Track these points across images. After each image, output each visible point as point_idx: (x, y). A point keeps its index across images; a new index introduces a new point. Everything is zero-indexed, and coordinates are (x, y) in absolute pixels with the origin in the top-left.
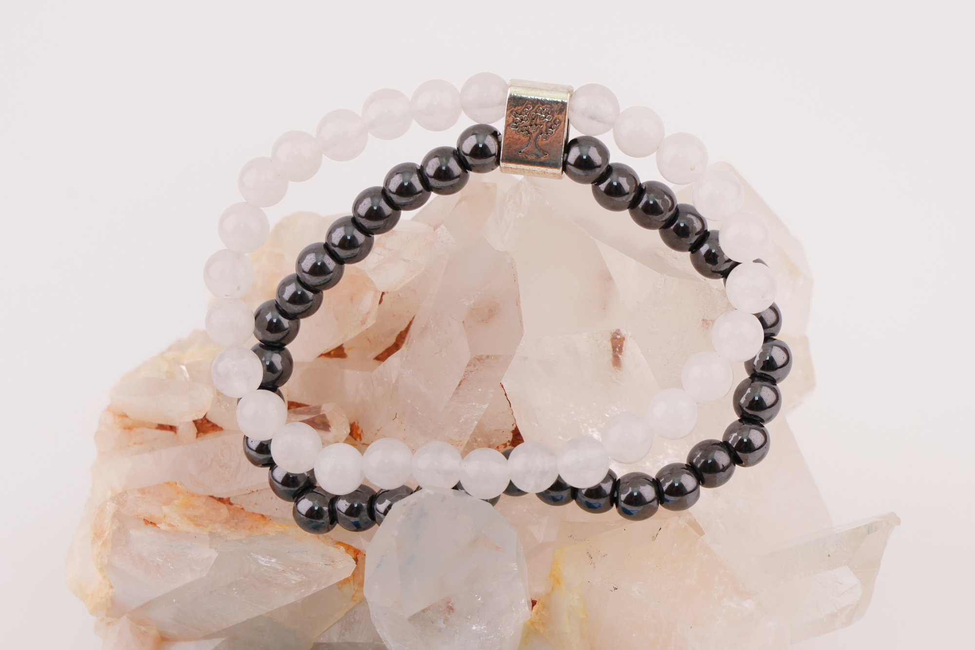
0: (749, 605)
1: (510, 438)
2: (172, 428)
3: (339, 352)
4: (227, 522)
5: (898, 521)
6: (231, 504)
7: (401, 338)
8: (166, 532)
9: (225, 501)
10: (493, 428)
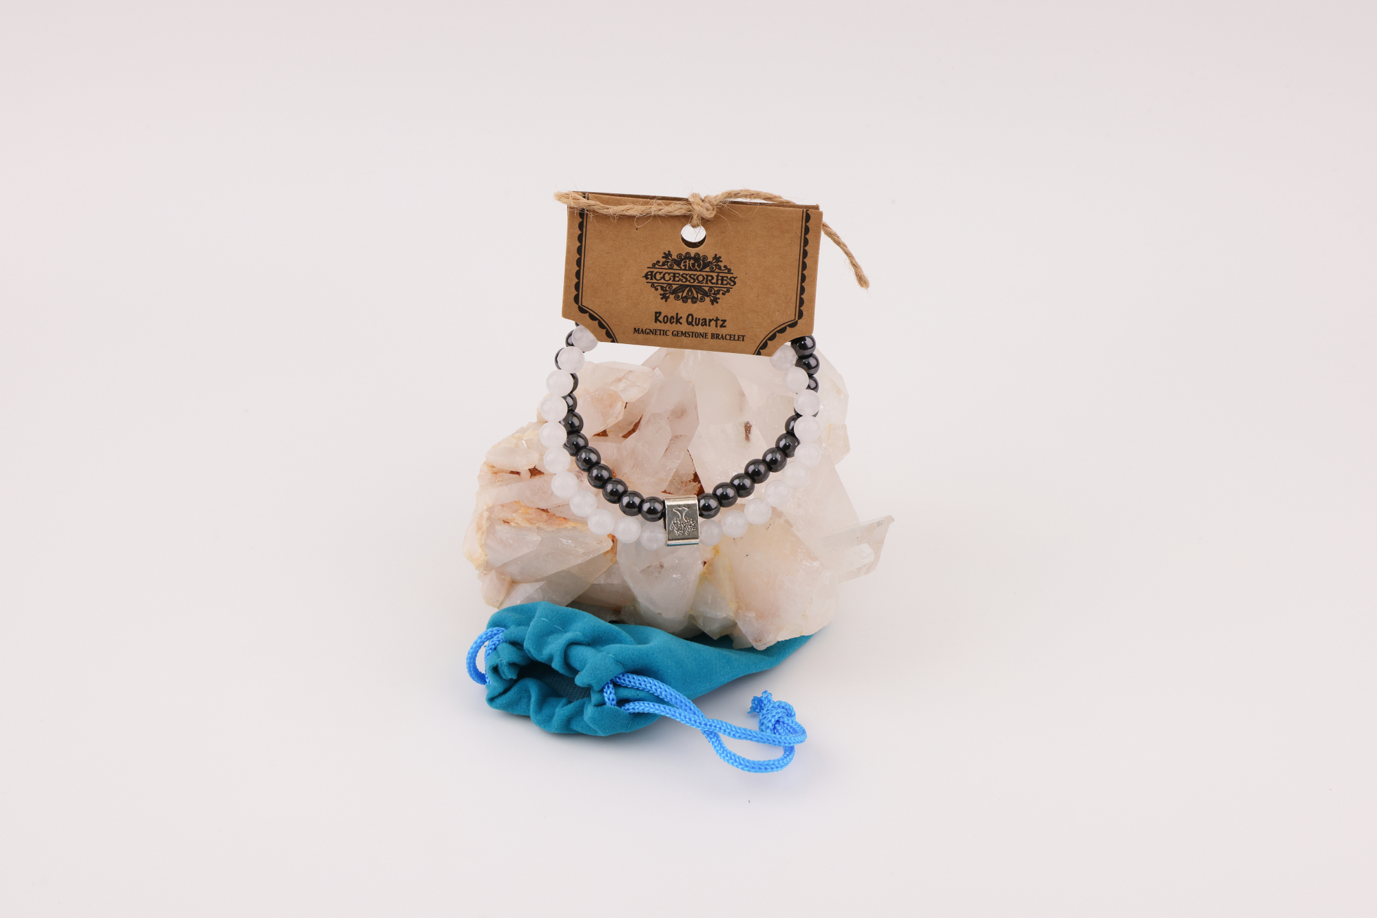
0: (816, 564)
1: (693, 478)
2: (518, 473)
3: (604, 434)
4: (546, 522)
5: (893, 520)
6: (548, 512)
7: (637, 426)
8: (514, 527)
9: (545, 511)
10: (684, 472)
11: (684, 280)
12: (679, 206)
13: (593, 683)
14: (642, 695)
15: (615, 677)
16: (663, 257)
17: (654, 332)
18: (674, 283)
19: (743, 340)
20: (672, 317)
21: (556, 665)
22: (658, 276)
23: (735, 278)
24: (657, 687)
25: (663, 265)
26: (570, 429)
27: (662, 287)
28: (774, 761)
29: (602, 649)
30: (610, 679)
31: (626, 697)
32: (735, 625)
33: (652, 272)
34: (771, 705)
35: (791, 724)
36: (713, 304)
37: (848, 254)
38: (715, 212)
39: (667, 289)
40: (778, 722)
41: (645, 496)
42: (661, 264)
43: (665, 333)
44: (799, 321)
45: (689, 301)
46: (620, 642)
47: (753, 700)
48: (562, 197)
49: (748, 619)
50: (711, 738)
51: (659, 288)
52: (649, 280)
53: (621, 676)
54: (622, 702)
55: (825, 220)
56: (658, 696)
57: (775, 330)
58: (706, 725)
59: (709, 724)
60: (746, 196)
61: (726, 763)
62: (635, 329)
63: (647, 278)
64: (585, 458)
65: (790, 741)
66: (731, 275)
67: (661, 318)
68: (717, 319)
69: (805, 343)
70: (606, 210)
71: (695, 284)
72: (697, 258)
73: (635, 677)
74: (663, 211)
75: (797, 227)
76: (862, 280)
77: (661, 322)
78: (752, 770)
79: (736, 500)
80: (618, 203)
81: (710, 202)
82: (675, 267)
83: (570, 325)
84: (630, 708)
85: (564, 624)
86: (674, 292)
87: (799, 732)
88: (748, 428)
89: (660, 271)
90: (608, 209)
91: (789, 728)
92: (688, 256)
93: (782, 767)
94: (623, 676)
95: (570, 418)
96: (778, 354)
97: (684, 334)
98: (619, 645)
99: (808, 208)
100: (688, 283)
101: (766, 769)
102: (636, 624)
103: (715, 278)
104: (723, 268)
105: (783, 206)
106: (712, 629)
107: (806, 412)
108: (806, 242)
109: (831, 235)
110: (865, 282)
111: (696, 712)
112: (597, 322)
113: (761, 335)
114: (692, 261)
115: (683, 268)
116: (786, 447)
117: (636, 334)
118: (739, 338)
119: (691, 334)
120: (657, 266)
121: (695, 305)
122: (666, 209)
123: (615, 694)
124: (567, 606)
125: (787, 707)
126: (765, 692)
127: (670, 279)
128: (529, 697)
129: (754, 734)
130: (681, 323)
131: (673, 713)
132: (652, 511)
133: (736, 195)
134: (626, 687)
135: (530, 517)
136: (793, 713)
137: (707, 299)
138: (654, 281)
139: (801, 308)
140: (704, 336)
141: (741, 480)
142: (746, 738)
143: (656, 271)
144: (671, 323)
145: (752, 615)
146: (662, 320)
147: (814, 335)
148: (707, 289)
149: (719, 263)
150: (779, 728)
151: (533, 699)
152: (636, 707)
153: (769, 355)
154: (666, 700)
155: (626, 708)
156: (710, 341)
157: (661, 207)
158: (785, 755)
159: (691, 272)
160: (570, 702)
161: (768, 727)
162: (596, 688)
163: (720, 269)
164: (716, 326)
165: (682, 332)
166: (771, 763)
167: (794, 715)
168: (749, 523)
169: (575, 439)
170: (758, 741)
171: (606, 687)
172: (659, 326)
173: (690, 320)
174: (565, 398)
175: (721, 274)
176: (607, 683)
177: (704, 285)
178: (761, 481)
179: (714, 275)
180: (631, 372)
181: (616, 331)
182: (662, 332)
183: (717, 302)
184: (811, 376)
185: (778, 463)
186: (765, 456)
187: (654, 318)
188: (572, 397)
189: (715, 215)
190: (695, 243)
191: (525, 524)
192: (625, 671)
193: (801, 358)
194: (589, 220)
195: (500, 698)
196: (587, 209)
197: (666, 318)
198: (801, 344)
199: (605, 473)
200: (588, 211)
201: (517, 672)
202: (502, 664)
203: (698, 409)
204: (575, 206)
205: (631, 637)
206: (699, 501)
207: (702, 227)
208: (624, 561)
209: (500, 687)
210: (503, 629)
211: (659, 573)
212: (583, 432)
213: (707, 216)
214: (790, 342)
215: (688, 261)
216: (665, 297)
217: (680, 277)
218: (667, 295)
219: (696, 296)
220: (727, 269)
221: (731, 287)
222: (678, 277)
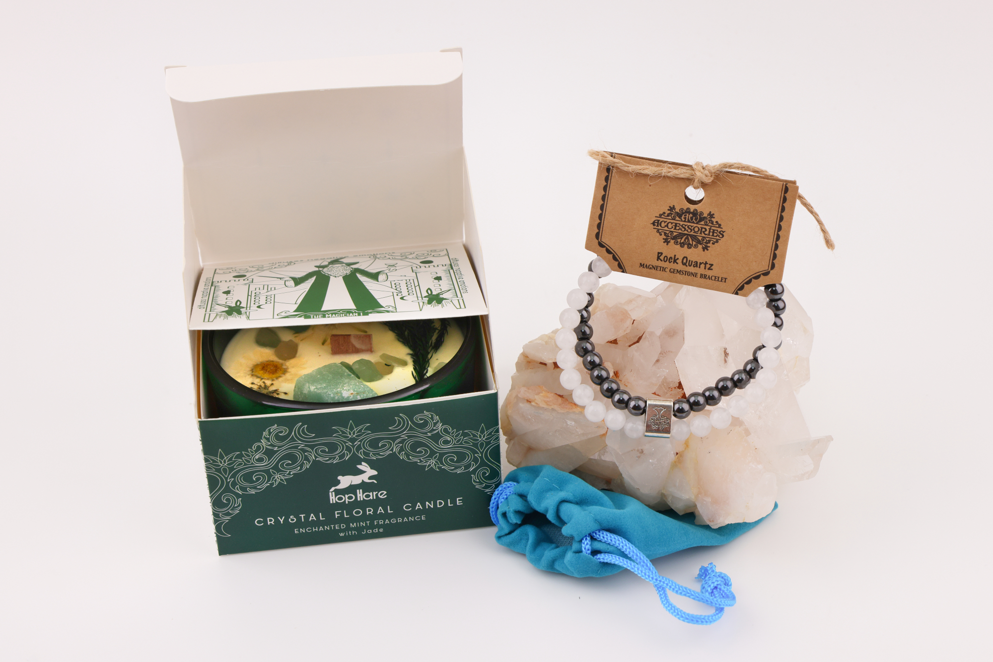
0: (760, 467)
1: (678, 385)
2: (545, 364)
3: (615, 342)
4: (560, 405)
6: (563, 397)
7: (640, 338)
8: (534, 406)
9: (561, 396)
10: (671, 380)
11: (683, 230)
12: (685, 171)
13: (575, 534)
14: (611, 549)
15: (593, 532)
16: (668, 210)
17: (655, 268)
18: (675, 231)
19: (725, 282)
20: (671, 258)
21: (550, 516)
22: (663, 225)
23: (723, 232)
24: (624, 545)
25: (668, 216)
26: (582, 336)
27: (665, 234)
28: (705, 616)
29: (587, 508)
30: (589, 532)
31: (598, 549)
32: (695, 506)
33: (658, 221)
34: (713, 575)
35: (726, 591)
36: (704, 251)
37: (819, 222)
38: (712, 179)
39: (669, 235)
40: (716, 588)
41: (632, 395)
42: (666, 215)
43: (664, 269)
44: (771, 271)
45: (686, 246)
46: (602, 505)
47: (700, 569)
48: (594, 154)
49: (704, 503)
50: (659, 591)
51: (663, 233)
52: (655, 227)
53: (597, 532)
54: (595, 552)
55: (801, 191)
56: (623, 552)
57: (751, 277)
58: (656, 580)
59: (659, 579)
60: (738, 168)
61: (668, 612)
62: (641, 264)
63: (654, 225)
64: (590, 361)
65: (720, 603)
66: (721, 230)
67: (662, 258)
68: (706, 263)
69: (776, 289)
70: (626, 168)
71: (692, 233)
72: (695, 213)
73: (608, 535)
74: (671, 173)
75: (778, 197)
76: (829, 243)
77: (661, 261)
78: (686, 620)
79: (705, 407)
80: (638, 164)
81: (709, 171)
82: (677, 218)
83: (593, 256)
84: (601, 558)
85: (561, 484)
86: (675, 238)
87: (731, 597)
88: (726, 354)
89: (665, 220)
90: (628, 167)
91: (723, 594)
92: (688, 211)
93: (711, 622)
94: (599, 532)
95: (583, 327)
96: (752, 296)
97: (679, 272)
98: (600, 507)
99: (787, 182)
100: (686, 232)
101: (697, 621)
102: (622, 493)
103: (708, 230)
104: (715, 223)
105: (768, 179)
106: (678, 507)
107: (770, 345)
108: (783, 209)
109: (806, 205)
110: (831, 245)
111: (651, 568)
112: (612, 255)
113: (741, 279)
114: (691, 215)
115: (683, 220)
116: (752, 370)
117: (642, 268)
118: (722, 279)
119: (684, 272)
120: (663, 216)
121: (690, 250)
122: (674, 172)
123: (591, 545)
124: (570, 473)
125: (726, 578)
126: (711, 564)
127: (672, 227)
128: (528, 539)
129: (697, 595)
130: (677, 263)
131: (633, 567)
132: (636, 408)
133: (731, 166)
134: (600, 541)
135: (548, 400)
136: (730, 584)
137: (700, 247)
138: (660, 228)
139: (774, 261)
140: (695, 275)
141: (711, 392)
142: (685, 595)
143: (661, 220)
144: (670, 262)
145: (709, 500)
147: (783, 282)
148: (700, 238)
149: (713, 219)
150: (716, 593)
151: (530, 541)
152: (606, 558)
153: (745, 295)
154: (629, 556)
155: (598, 557)
156: (698, 279)
157: (670, 170)
158: (715, 614)
159: (689, 224)
160: (557, 547)
161: (707, 590)
162: (577, 538)
163: (712, 223)
164: (705, 269)
165: (677, 270)
166: (703, 617)
167: (731, 585)
168: (712, 426)
169: (584, 344)
170: (699, 601)
171: (584, 539)
172: (660, 263)
173: (685, 261)
174: (580, 311)
175: (713, 228)
176: (586, 536)
177: (698, 235)
178: (727, 395)
179: (708, 228)
180: (640, 296)
181: (626, 264)
182: (662, 268)
183: (708, 250)
184: (777, 316)
185: (743, 382)
186: (734, 375)
187: (657, 256)
188: (587, 311)
189: (713, 181)
190: (696, 201)
191: (543, 405)
192: (599, 528)
193: (772, 301)
194: (613, 175)
195: (505, 537)
196: (612, 165)
197: (666, 258)
198: (772, 289)
199: (604, 374)
200: (613, 167)
201: (522, 518)
202: (509, 511)
203: (685, 332)
204: (603, 162)
205: (612, 503)
206: (674, 404)
207: (702, 189)
208: (612, 443)
209: (506, 529)
210: (515, 483)
211: (639, 457)
212: (592, 339)
213: (706, 181)
214: (764, 288)
215: (687, 214)
216: (666, 241)
217: (680, 227)
218: (669, 240)
219: (691, 243)
220: (718, 224)
221: (719, 238)
222: (679, 226)
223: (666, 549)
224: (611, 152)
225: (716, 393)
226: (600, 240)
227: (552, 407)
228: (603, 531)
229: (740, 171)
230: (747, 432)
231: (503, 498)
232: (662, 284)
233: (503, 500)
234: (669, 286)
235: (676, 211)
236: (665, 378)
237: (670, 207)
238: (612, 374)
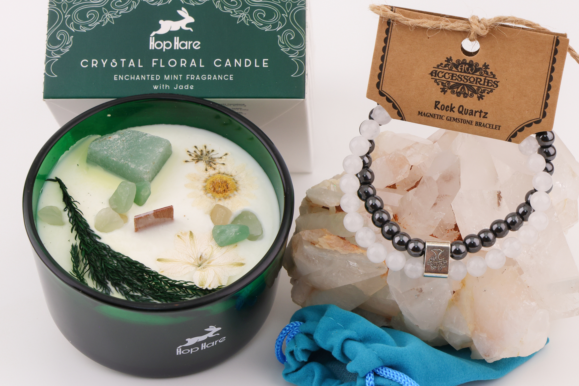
0: (533, 304)
1: (455, 227)
2: (328, 208)
3: (394, 187)
4: (342, 247)
6: (346, 240)
7: (418, 183)
8: (318, 248)
9: (343, 239)
10: (447, 223)
11: (460, 80)
12: (461, 24)
13: (359, 371)
15: (376, 369)
16: (446, 61)
17: (433, 116)
18: (452, 81)
19: (499, 129)
20: (448, 106)
21: (336, 354)
22: (441, 75)
23: (498, 82)
24: (406, 381)
25: (445, 66)
26: (364, 181)
27: (442, 83)
29: (370, 345)
30: (372, 369)
32: (471, 342)
33: (436, 71)
36: (479, 100)
38: (487, 31)
39: (446, 85)
41: (412, 237)
42: (443, 66)
43: (441, 117)
44: (543, 120)
45: (462, 95)
46: (384, 342)
48: (375, 9)
49: (481, 338)
51: (440, 83)
52: (433, 77)
53: (380, 368)
55: (571, 44)
57: (524, 125)
60: (512, 22)
62: (419, 112)
63: (432, 75)
64: (372, 204)
66: (495, 80)
67: (439, 106)
68: (481, 112)
69: (546, 136)
70: (406, 21)
71: (468, 83)
72: (471, 64)
73: (391, 371)
74: (448, 26)
75: (549, 49)
77: (439, 109)
79: (480, 248)
80: (417, 17)
81: (484, 24)
82: (454, 69)
83: (373, 104)
85: (346, 324)
86: (451, 88)
88: (499, 197)
89: (443, 71)
90: (408, 20)
92: (464, 62)
94: (382, 368)
95: (365, 173)
96: (524, 143)
97: (455, 120)
98: (382, 345)
99: (558, 35)
100: (462, 82)
102: (401, 330)
103: (483, 80)
104: (489, 74)
105: (540, 32)
106: (456, 343)
107: (542, 189)
108: (554, 61)
112: (391, 104)
113: (513, 126)
114: (467, 66)
115: (460, 70)
116: (524, 213)
117: (420, 116)
118: (496, 127)
119: (460, 120)
120: (440, 67)
121: (466, 99)
122: (451, 25)
123: (374, 381)
124: (352, 311)
127: (449, 78)
128: (313, 376)
130: (454, 112)
132: (416, 249)
133: (505, 20)
134: (383, 377)
135: (331, 242)
137: (475, 96)
138: (437, 78)
139: (545, 110)
140: (470, 123)
141: (486, 234)
143: (439, 70)
144: (447, 111)
145: (485, 335)
146: (440, 108)
147: (554, 130)
148: (476, 88)
149: (487, 70)
151: (316, 377)
153: (518, 142)
156: (474, 127)
157: (447, 24)
159: (465, 74)
160: (342, 383)
162: (361, 375)
163: (487, 74)
164: (480, 117)
165: (454, 118)
168: (488, 266)
169: (366, 189)
171: (368, 376)
172: (437, 112)
173: (461, 109)
174: (362, 157)
175: (487, 78)
176: (370, 372)
177: (474, 84)
178: (501, 237)
179: (483, 78)
180: (417, 143)
181: (405, 112)
182: (439, 116)
183: (482, 99)
184: (548, 161)
185: (516, 224)
186: (507, 218)
187: (434, 105)
188: (368, 157)
189: (488, 34)
190: (471, 53)
191: (326, 247)
192: (382, 365)
193: (543, 147)
194: (394, 27)
195: (292, 374)
196: (393, 19)
197: (443, 106)
198: (543, 137)
199: (385, 217)
200: (393, 21)
201: (308, 356)
202: (297, 350)
203: (462, 177)
204: (384, 17)
205: (393, 340)
206: (451, 246)
207: (477, 41)
208: (393, 284)
209: (293, 366)
210: (301, 323)
211: (418, 296)
212: (373, 184)
213: (482, 34)
214: (535, 135)
215: (464, 65)
216: (444, 91)
217: (457, 77)
218: (446, 90)
219: (467, 93)
220: (492, 74)
221: (494, 88)
222: (455, 77)
223: (445, 383)
224: (391, 6)
225: (491, 236)
226: (380, 89)
227: (335, 249)
228: (386, 367)
229: (513, 25)
230: (520, 271)
231: (291, 337)
232: (438, 131)
233: (290, 339)
234: (445, 134)
235: (453, 62)
236: (442, 221)
237: (447, 58)
238: (392, 217)
